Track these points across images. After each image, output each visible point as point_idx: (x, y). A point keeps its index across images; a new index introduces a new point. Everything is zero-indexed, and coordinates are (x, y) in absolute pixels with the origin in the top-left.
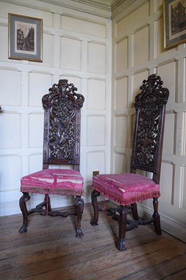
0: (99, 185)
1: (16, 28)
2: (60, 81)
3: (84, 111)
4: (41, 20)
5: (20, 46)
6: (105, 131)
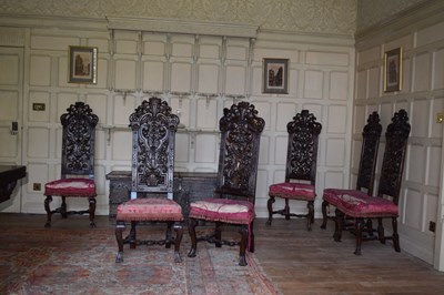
1: (269, 69)
2: (303, 111)
3: (322, 136)
4: (287, 60)
5: (271, 83)
6: (345, 154)
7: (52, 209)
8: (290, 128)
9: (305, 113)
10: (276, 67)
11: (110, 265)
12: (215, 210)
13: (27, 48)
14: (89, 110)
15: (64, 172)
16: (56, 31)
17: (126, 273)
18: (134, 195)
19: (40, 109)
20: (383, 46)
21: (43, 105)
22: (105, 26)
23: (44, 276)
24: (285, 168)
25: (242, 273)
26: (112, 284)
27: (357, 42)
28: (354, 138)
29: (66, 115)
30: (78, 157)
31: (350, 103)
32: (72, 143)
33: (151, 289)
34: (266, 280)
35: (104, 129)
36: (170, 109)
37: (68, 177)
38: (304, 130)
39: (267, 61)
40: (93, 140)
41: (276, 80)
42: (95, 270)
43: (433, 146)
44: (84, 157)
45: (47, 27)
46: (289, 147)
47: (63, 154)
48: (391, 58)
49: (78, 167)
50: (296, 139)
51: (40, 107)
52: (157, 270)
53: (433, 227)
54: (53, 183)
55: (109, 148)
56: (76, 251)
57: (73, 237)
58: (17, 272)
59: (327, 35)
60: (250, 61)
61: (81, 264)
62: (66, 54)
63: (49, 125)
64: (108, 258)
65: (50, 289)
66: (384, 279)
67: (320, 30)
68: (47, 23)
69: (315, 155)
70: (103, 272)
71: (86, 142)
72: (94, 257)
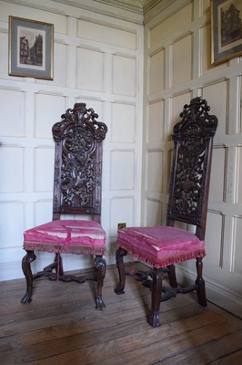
0: (126, 242)
4: (51, 25)
5: (24, 59)
6: (135, 171)
9: (80, 107)
10: (31, 34)
31: (140, 101)
39: (16, 21)
41: (32, 54)
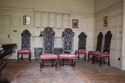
4: (78, 20)
6: (92, 43)
7: (19, 58)
8: (79, 36)
9: (83, 33)
10: (75, 21)
11: (39, 72)
12: (67, 56)
13: (12, 16)
14: (29, 32)
15: (22, 48)
16: (20, 11)
17: (44, 74)
18: (43, 53)
19: (16, 32)
20: (102, 16)
21: (16, 31)
22: (33, 10)
23: (21, 76)
24: (78, 46)
25: (75, 73)
26: (41, 77)
27: (94, 16)
28: (94, 39)
29: (22, 33)
30: (26, 44)
31: (93, 30)
32: (24, 40)
33: (53, 78)
34: (82, 74)
35: (32, 37)
36: (53, 30)
37: (23, 49)
38: (83, 37)
39: (73, 20)
40: (30, 40)
41: (75, 25)
42: (34, 74)
43: (118, 39)
44: (27, 44)
45: (18, 10)
46: (79, 41)
47: (22, 43)
48: (105, 19)
49: (26, 47)
50: (81, 39)
51: (15, 31)
52: (52, 73)
53: (119, 59)
54: (20, 51)
55: (34, 42)
56: (28, 68)
57: (26, 65)
58: (12, 75)
59: (87, 14)
60: (69, 20)
61: (30, 72)
62: (23, 17)
63: (18, 36)
64: (37, 70)
65: (23, 80)
66: (111, 73)
67: (85, 13)
68: (17, 9)
69: (86, 43)
70: (37, 74)
71: (28, 40)
72: (33, 70)
